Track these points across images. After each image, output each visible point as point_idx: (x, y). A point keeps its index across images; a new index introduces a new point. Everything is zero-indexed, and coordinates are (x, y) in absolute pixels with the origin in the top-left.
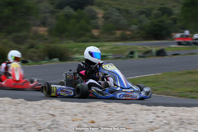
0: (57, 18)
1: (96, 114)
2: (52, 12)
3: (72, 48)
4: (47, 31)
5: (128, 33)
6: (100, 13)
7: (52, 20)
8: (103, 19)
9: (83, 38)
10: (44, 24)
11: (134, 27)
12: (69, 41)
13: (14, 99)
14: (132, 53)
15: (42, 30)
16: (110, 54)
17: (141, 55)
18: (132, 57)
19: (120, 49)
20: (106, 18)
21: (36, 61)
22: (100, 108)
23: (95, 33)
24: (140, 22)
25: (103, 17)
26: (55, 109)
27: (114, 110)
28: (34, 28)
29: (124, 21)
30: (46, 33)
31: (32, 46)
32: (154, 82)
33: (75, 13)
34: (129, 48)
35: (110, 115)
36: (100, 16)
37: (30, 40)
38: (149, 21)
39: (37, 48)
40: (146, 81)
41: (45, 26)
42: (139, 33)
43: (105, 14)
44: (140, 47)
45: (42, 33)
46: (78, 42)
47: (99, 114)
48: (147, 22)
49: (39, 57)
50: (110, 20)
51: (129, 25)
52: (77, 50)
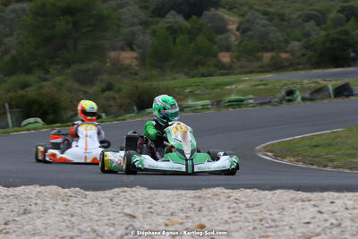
0: (154, 33)
1: (210, 211)
2: (145, 24)
3: (184, 87)
4: (136, 58)
5: (284, 55)
6: (233, 22)
7: (145, 38)
8: (237, 33)
9: (202, 69)
10: (130, 45)
11: (295, 45)
12: (177, 75)
13: (63, 188)
14: (290, 93)
15: (128, 57)
16: (251, 96)
17: (307, 95)
18: (289, 101)
19: (269, 86)
20: (243, 30)
21: (116, 116)
22: (219, 199)
23: (225, 58)
24: (308, 34)
25: (238, 29)
26: (137, 204)
27: (243, 202)
28: (113, 54)
29: (276, 35)
30: (135, 63)
31: (109, 88)
32: (330, 145)
33: (186, 24)
34: (285, 85)
35: (234, 212)
36: (233, 27)
37: (105, 77)
38: (323, 33)
39: (119, 91)
40: (315, 143)
41: (132, 50)
42: (304, 55)
43: (241, 23)
44: (306, 81)
45: (127, 62)
46: (193, 77)
47: (216, 211)
48: (318, 34)
49: (121, 106)
50: (250, 33)
51: (287, 42)
52: (191, 92)
